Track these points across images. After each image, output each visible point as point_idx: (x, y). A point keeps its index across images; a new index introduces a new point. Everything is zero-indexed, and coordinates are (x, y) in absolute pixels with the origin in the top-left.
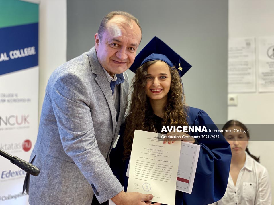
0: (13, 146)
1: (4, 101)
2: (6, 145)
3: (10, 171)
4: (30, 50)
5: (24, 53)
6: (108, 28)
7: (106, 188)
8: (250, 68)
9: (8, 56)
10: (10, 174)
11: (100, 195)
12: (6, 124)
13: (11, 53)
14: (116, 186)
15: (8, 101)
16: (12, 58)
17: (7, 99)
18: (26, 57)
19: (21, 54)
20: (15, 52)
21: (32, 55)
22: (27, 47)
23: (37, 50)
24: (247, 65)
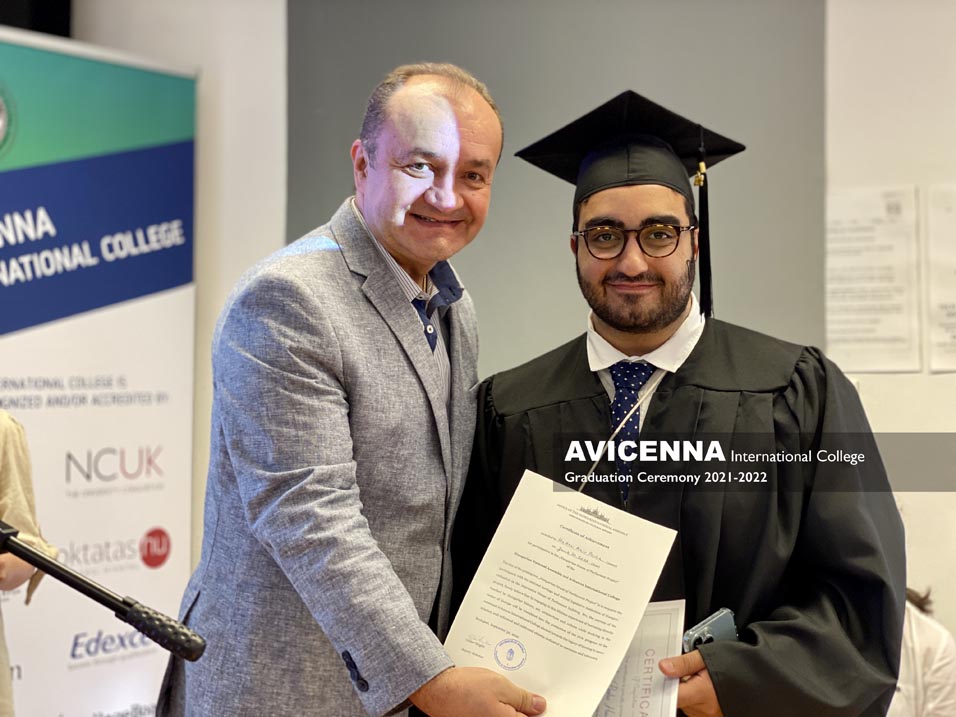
0: (112, 550)
1: (83, 400)
2: (86, 548)
3: (100, 634)
4: (168, 231)
5: (147, 241)
6: (395, 117)
7: (389, 660)
8: (900, 290)
9: (96, 251)
10: (101, 642)
11: (371, 689)
12: (88, 477)
13: (105, 242)
14: (423, 656)
15: (96, 401)
16: (109, 257)
17: (90, 393)
18: (153, 254)
19: (136, 244)
20: (119, 237)
21: (174, 248)
22: (158, 222)
23: (188, 231)
24: (890, 279)
